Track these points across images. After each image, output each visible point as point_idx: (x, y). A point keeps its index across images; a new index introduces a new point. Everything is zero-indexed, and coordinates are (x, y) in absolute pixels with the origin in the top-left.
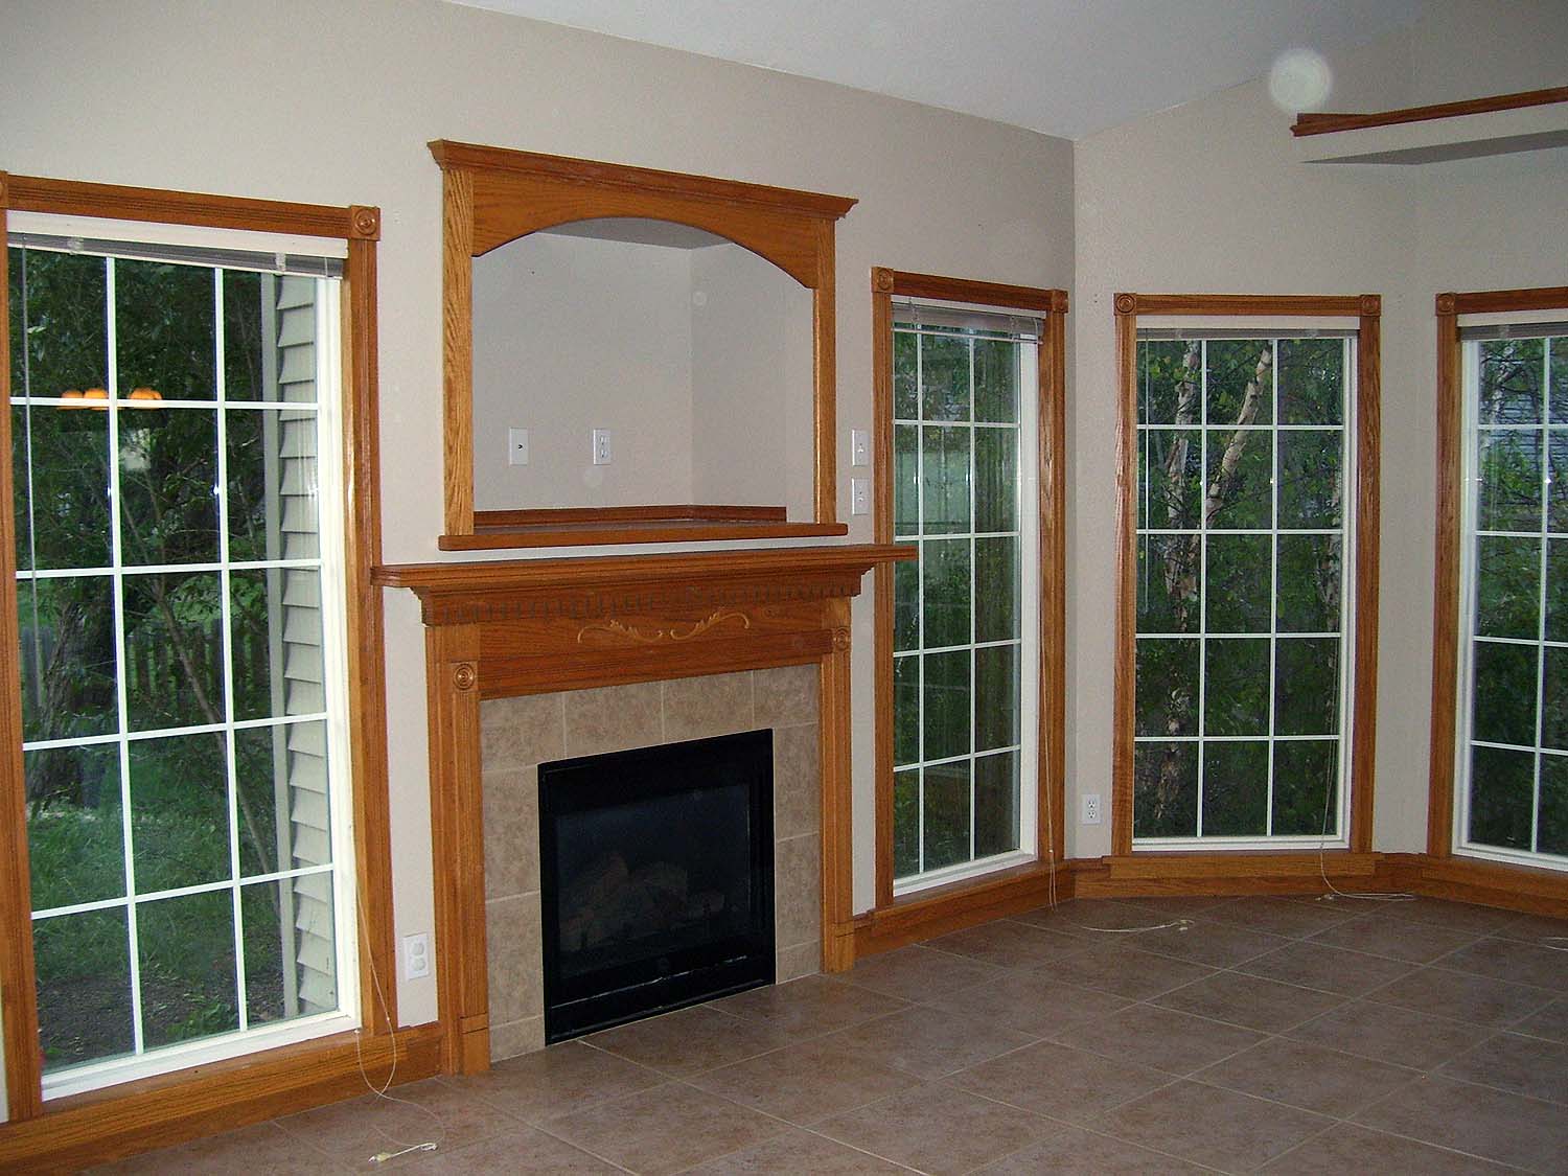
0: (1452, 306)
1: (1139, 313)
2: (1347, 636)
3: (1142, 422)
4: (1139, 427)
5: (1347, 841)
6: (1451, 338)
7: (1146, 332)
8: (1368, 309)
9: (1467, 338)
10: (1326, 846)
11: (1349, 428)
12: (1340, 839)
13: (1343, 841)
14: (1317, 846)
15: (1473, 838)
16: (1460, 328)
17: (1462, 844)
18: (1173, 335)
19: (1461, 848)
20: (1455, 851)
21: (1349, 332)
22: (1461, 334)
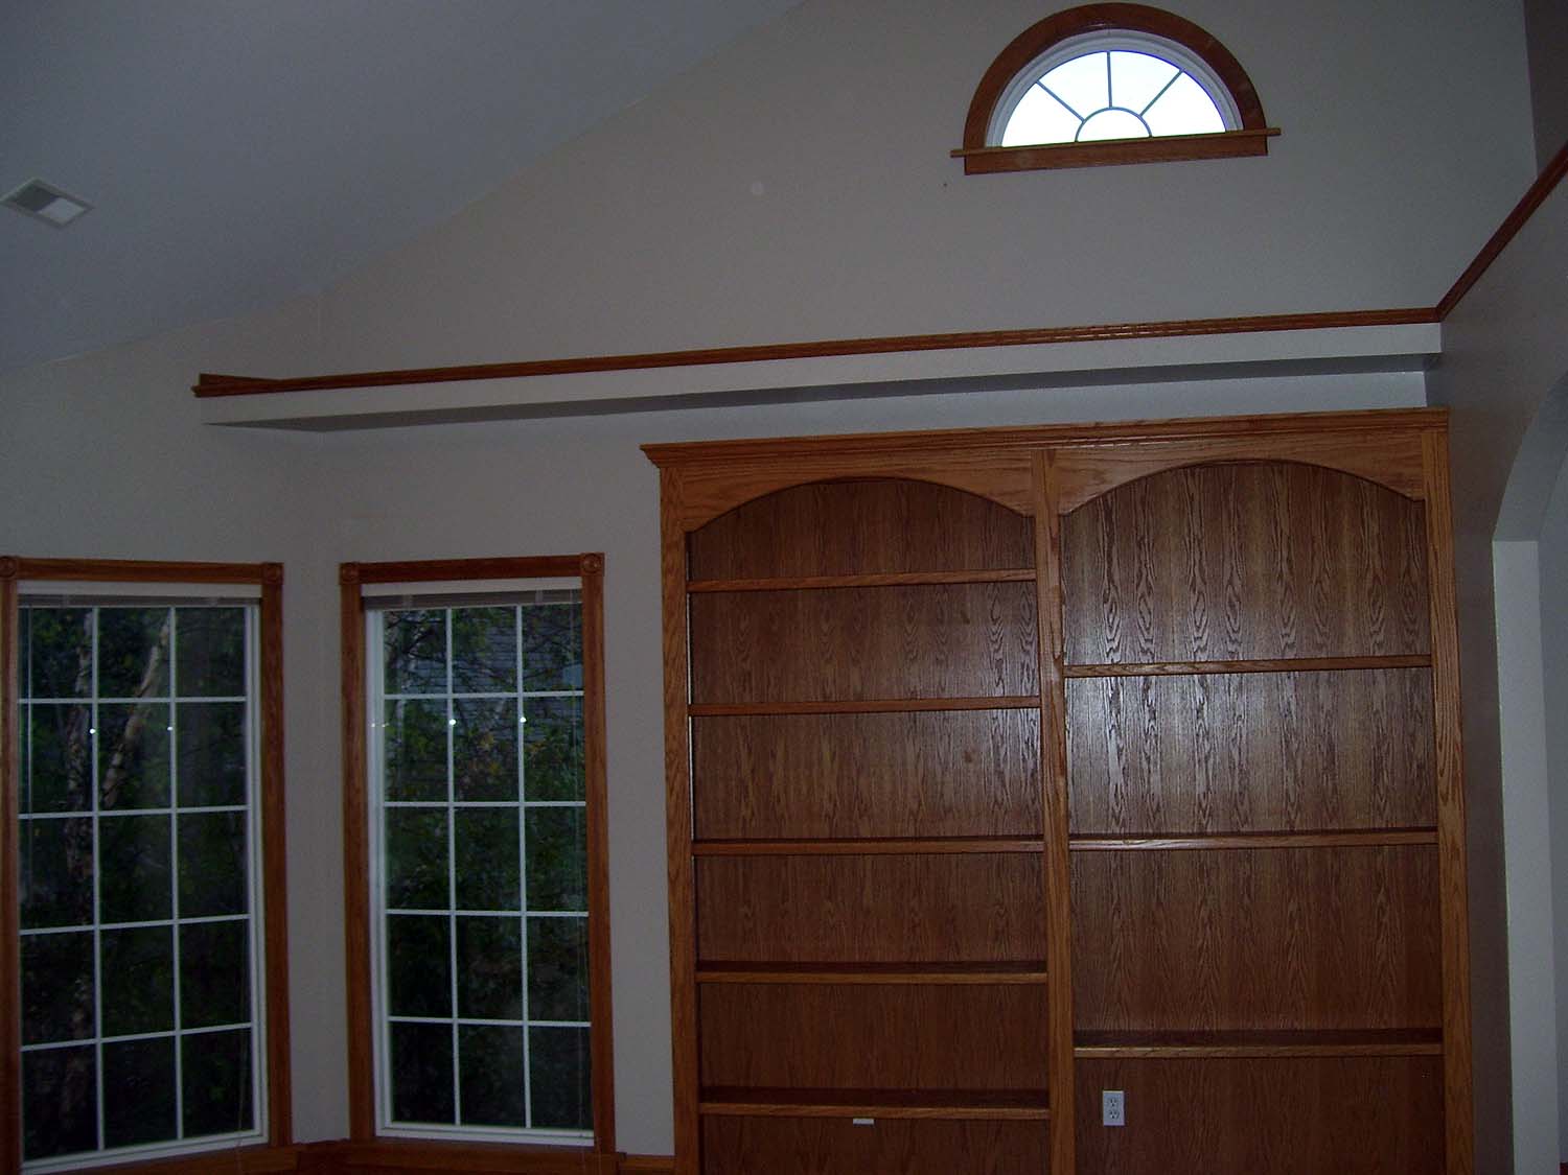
0: (356, 575)
1: (22, 578)
2: (255, 916)
3: (25, 696)
4: (22, 701)
5: (266, 1135)
6: (355, 609)
7: (29, 598)
8: (270, 577)
9: (371, 608)
10: (244, 1143)
11: (252, 698)
12: (258, 1133)
13: (261, 1135)
14: (232, 1144)
15: (398, 1116)
16: (363, 598)
17: (386, 1125)
18: (61, 602)
19: (386, 1128)
20: (379, 1133)
21: (251, 601)
22: (365, 604)
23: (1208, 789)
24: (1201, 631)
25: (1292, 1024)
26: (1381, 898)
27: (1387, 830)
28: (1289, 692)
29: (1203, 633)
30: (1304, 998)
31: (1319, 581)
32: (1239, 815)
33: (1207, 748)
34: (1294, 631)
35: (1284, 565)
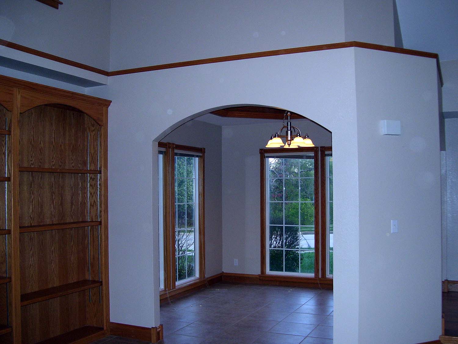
23: (33, 211)
24: (32, 158)
25: (53, 285)
26: (72, 243)
27: (74, 223)
28: (53, 179)
29: (33, 159)
30: (56, 277)
31: (61, 145)
32: (40, 219)
33: (33, 197)
34: (55, 161)
35: (53, 139)
